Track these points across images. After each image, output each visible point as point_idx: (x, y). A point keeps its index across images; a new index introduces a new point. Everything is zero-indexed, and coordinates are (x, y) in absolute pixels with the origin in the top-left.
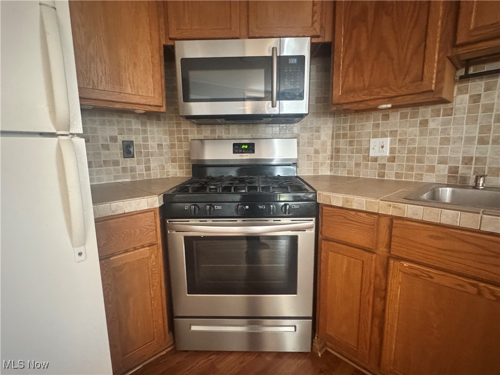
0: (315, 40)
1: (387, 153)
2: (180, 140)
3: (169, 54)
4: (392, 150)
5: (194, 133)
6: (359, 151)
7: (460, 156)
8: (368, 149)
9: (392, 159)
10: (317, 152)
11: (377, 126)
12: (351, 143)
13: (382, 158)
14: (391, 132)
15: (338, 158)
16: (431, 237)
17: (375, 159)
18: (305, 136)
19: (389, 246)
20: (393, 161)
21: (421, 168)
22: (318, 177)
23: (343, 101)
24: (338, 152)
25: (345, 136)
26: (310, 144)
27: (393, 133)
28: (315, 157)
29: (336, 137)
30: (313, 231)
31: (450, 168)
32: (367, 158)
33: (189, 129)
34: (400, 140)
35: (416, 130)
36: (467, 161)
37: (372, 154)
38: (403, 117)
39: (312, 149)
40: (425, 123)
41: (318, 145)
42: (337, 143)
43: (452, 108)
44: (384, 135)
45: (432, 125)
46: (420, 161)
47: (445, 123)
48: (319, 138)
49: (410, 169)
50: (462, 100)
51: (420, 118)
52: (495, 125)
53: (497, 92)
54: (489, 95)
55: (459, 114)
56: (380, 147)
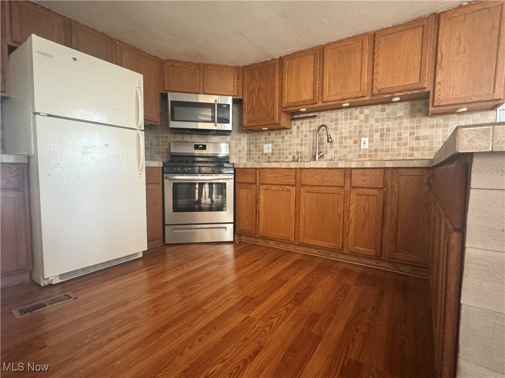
0: (234, 97)
1: (270, 151)
2: (163, 142)
3: (164, 97)
4: (273, 150)
5: (171, 138)
6: (259, 151)
7: (295, 151)
8: (263, 150)
9: (273, 154)
10: (240, 151)
11: (266, 138)
12: (256, 147)
13: (269, 153)
14: (272, 141)
15: (250, 155)
16: (271, 173)
17: (266, 154)
18: (233, 143)
19: (259, 181)
21: (283, 158)
23: (247, 126)
24: (250, 151)
25: (253, 143)
26: (236, 147)
27: (273, 142)
28: (239, 154)
29: (249, 144)
30: (233, 181)
31: (293, 156)
32: (262, 154)
33: (169, 135)
34: (275, 145)
35: (281, 140)
36: (298, 153)
37: (265, 152)
38: (276, 134)
39: (237, 150)
40: (283, 137)
41: (240, 148)
42: (250, 147)
43: (292, 131)
44: (269, 143)
45: (286, 138)
47: (290, 137)
48: (240, 144)
49: (280, 158)
50: (294, 128)
51: (282, 135)
52: (304, 138)
53: (304, 126)
54: (301, 127)
55: (294, 134)
56: (268, 148)
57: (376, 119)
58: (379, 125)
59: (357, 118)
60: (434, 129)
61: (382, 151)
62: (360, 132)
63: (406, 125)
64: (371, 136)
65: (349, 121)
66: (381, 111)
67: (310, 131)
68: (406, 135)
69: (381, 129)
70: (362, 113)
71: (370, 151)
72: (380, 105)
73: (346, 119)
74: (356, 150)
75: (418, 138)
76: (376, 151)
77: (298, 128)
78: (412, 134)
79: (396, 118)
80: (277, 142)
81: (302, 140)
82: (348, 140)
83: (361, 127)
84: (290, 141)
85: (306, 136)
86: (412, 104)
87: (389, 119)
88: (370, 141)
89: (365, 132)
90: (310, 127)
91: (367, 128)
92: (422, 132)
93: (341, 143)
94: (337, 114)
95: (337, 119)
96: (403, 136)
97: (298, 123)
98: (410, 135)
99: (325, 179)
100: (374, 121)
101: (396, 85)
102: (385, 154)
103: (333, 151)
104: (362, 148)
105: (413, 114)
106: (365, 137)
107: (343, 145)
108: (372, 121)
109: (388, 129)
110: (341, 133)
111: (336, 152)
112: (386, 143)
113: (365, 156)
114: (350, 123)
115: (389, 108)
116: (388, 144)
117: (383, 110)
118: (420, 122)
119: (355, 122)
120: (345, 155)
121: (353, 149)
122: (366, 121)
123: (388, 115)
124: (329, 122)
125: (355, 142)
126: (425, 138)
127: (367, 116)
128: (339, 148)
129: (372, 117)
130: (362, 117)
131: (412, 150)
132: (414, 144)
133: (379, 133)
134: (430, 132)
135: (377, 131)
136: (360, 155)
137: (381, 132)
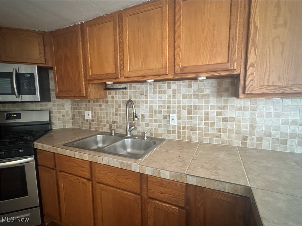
0: (42, 65)
1: (90, 118)
4: (92, 117)
6: (82, 116)
7: (112, 120)
8: (84, 116)
9: (93, 121)
10: (64, 116)
11: (86, 105)
12: (79, 112)
13: (90, 120)
15: (75, 119)
17: (87, 120)
20: (93, 122)
21: (102, 125)
22: (66, 129)
24: (74, 116)
25: (76, 108)
26: (59, 112)
27: (92, 109)
28: (63, 119)
29: (73, 108)
31: (110, 125)
32: (84, 119)
34: (94, 112)
35: (99, 108)
36: (114, 122)
37: (86, 118)
39: (60, 115)
40: (100, 105)
41: (64, 112)
42: (74, 112)
43: (107, 100)
44: (89, 110)
45: (103, 107)
46: (101, 122)
47: (106, 106)
48: (64, 109)
49: (99, 125)
50: (110, 97)
51: (99, 104)
52: (118, 108)
53: (118, 96)
54: (116, 97)
55: (110, 103)
56: (88, 115)
57: (183, 95)
58: (186, 102)
59: (165, 92)
60: (242, 112)
61: (190, 129)
62: (169, 107)
63: (213, 104)
64: (179, 113)
65: (158, 95)
66: (188, 87)
67: (123, 102)
68: (213, 115)
69: (188, 106)
70: (169, 87)
71: (179, 128)
72: (187, 81)
73: (155, 93)
74: (166, 125)
75: (225, 120)
76: (184, 128)
77: (113, 97)
78: (219, 114)
79: (202, 97)
80: (95, 109)
81: (116, 110)
82: (158, 115)
83: (170, 102)
84: (106, 109)
85: (120, 106)
86: (218, 83)
87: (196, 96)
88: (179, 118)
89: (174, 108)
90: (123, 97)
91: (175, 104)
92: (229, 114)
93: (151, 116)
94: (147, 87)
95: (146, 92)
96: (210, 116)
97: (113, 92)
98: (217, 115)
99: (121, 180)
100: (181, 97)
101: (201, 64)
102: (193, 133)
103: (144, 123)
104: (171, 123)
105: (220, 93)
106: (174, 112)
107: (154, 118)
108: (179, 97)
109: (196, 107)
110: (151, 107)
111: (147, 125)
112: (194, 121)
113: (174, 132)
114: (159, 97)
115: (195, 85)
116: (196, 122)
117: (190, 86)
118: (226, 102)
119: (164, 97)
120: (155, 129)
121: (163, 124)
122: (174, 96)
123: (194, 92)
124: (140, 95)
125: (165, 117)
126: (232, 120)
127: (174, 91)
128: (150, 122)
129: (180, 93)
130: (170, 92)
131: (220, 131)
132: (221, 125)
133: (187, 110)
134: (237, 114)
135: (184, 108)
136: (169, 130)
137: (188, 109)
